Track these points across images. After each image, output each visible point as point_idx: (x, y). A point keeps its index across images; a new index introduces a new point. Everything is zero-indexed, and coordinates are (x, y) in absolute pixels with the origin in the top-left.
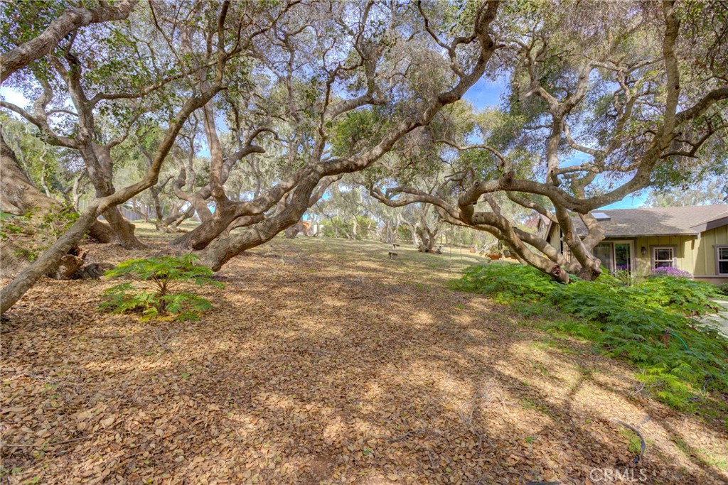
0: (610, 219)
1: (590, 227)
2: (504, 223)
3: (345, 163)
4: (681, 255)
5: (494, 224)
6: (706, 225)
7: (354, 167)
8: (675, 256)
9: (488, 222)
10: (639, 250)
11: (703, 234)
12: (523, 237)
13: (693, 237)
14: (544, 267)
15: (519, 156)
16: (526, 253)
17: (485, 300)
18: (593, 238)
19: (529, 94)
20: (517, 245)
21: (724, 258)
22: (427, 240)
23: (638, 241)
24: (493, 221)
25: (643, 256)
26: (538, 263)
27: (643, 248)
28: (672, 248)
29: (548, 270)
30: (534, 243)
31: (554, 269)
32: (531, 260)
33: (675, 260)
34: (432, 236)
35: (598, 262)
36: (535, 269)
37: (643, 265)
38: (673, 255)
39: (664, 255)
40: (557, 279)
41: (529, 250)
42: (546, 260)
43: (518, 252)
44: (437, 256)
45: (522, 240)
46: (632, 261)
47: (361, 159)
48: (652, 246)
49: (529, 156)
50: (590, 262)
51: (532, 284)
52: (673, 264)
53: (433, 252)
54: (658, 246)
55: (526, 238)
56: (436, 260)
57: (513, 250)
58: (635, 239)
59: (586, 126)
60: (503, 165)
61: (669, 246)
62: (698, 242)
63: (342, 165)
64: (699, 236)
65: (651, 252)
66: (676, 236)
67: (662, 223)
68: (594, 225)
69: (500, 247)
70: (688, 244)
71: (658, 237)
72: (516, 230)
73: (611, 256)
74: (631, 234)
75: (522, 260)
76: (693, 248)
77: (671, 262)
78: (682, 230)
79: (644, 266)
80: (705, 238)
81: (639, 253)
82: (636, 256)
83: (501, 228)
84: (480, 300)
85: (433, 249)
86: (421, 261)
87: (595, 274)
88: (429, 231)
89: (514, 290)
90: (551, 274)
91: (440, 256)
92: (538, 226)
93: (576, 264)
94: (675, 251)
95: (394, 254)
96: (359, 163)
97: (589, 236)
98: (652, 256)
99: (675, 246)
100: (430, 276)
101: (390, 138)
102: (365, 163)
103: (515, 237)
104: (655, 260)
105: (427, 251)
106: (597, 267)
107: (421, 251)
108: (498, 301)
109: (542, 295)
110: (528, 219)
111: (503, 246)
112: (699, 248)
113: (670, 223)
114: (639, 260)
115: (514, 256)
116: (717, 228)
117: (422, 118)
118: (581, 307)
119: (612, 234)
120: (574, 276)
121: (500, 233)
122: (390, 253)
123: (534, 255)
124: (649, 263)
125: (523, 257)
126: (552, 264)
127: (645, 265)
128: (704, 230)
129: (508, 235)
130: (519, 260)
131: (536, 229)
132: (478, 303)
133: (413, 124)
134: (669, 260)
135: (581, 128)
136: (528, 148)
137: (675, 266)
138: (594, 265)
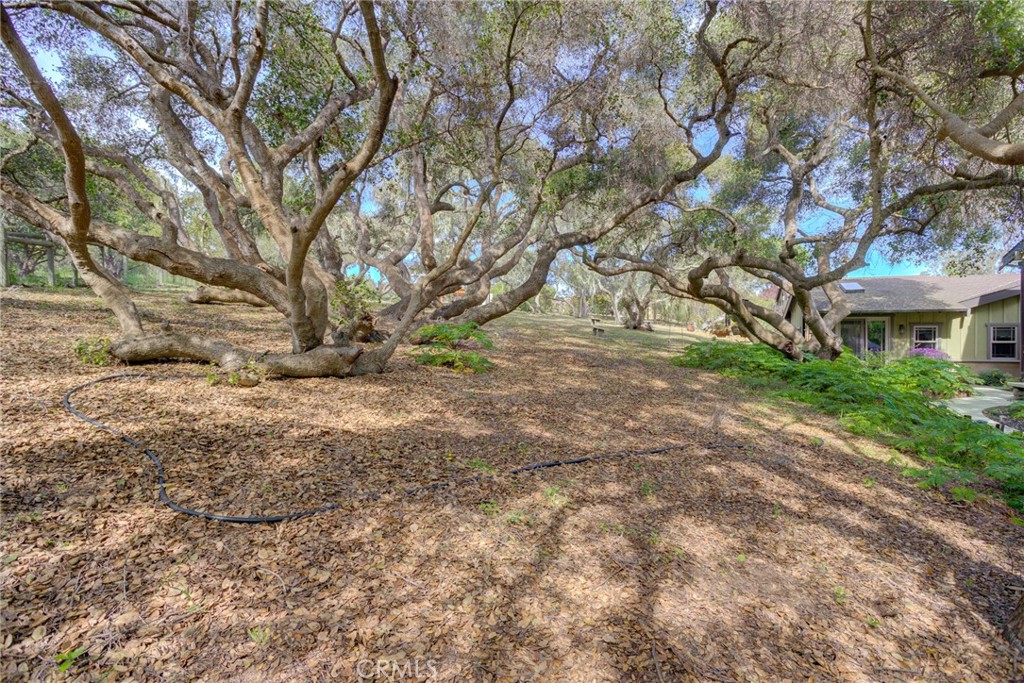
0: (863, 291)
1: (834, 301)
2: (734, 297)
3: (580, 237)
4: (947, 335)
5: (724, 297)
6: (978, 300)
7: (587, 240)
8: (939, 336)
9: (717, 295)
10: (896, 328)
11: (974, 310)
12: (756, 312)
13: (962, 314)
14: (776, 343)
15: (754, 212)
16: (757, 329)
17: (713, 375)
18: (837, 313)
19: (767, 151)
20: (748, 321)
21: (999, 339)
22: (635, 314)
23: (895, 318)
24: (723, 294)
25: (901, 335)
26: (770, 340)
27: (901, 327)
28: (937, 327)
29: (780, 347)
30: (768, 319)
31: (786, 346)
32: (763, 336)
33: (940, 342)
34: (642, 309)
35: (840, 340)
36: (766, 346)
37: (900, 349)
38: (937, 334)
39: (925, 335)
40: (790, 357)
41: (761, 325)
42: (779, 337)
43: (747, 328)
44: (648, 334)
45: (754, 315)
46: (887, 342)
47: (594, 233)
48: (912, 324)
49: (767, 212)
50: (830, 341)
51: (762, 361)
52: (937, 347)
53: (643, 329)
54: (919, 324)
55: (759, 313)
56: (648, 338)
57: (743, 326)
58: (892, 315)
59: (838, 177)
60: (734, 230)
61: (932, 324)
62: (968, 319)
63: (576, 239)
64: (969, 311)
65: (911, 330)
66: (940, 312)
67: (927, 296)
68: (839, 298)
69: (727, 322)
70: (956, 322)
71: (920, 314)
72: (747, 303)
73: (862, 335)
74: (885, 309)
75: (752, 336)
76: (961, 326)
77: (934, 344)
78: (949, 305)
79: (902, 349)
80: (977, 314)
81: (896, 332)
82: (892, 335)
83: (730, 301)
84: (707, 374)
85: (643, 326)
86: (631, 338)
87: (835, 354)
88: (638, 303)
89: (743, 366)
90: (783, 351)
91: (652, 334)
92: (778, 298)
93: (815, 344)
94: (940, 330)
95: (600, 330)
96: (592, 236)
97: (833, 311)
98: (911, 336)
99: (940, 324)
100: (647, 354)
101: (624, 212)
102: (597, 236)
103: (746, 312)
104: (915, 341)
105: (635, 328)
106: (838, 346)
107: (628, 328)
108: (725, 375)
109: (771, 371)
110: (765, 287)
111: (732, 322)
112: (969, 328)
113: (937, 296)
114: (896, 340)
115: (743, 334)
116: (992, 303)
117: (657, 194)
118: (809, 380)
119: (864, 309)
120: (809, 356)
121: (729, 306)
122: (595, 329)
123: (766, 331)
124: (908, 344)
125: (753, 332)
126: (785, 341)
127: (903, 346)
128: (976, 305)
129: (738, 309)
130: (749, 337)
131: (774, 301)
132: (705, 376)
133: (648, 200)
134: (933, 341)
135: (831, 180)
136: (766, 202)
137: (940, 348)
138: (834, 344)
